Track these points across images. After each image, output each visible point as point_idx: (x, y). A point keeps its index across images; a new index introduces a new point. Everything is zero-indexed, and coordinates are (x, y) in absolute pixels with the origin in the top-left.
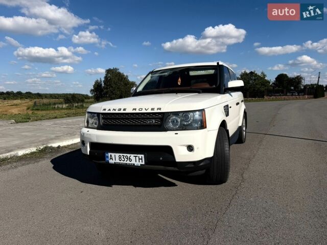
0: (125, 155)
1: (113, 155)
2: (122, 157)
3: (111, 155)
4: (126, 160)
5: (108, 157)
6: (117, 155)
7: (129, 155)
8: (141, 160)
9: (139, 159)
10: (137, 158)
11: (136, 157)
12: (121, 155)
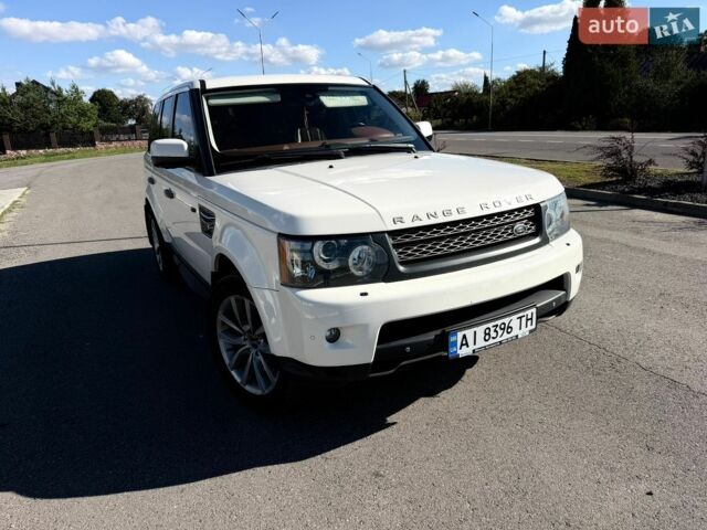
0: (499, 322)
1: (469, 333)
2: (492, 329)
3: (464, 337)
4: (500, 332)
5: (455, 343)
6: (480, 330)
7: (506, 320)
8: (529, 322)
9: (527, 320)
10: (524, 320)
11: (520, 318)
12: (490, 325)
